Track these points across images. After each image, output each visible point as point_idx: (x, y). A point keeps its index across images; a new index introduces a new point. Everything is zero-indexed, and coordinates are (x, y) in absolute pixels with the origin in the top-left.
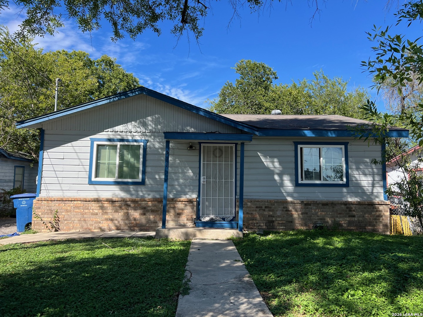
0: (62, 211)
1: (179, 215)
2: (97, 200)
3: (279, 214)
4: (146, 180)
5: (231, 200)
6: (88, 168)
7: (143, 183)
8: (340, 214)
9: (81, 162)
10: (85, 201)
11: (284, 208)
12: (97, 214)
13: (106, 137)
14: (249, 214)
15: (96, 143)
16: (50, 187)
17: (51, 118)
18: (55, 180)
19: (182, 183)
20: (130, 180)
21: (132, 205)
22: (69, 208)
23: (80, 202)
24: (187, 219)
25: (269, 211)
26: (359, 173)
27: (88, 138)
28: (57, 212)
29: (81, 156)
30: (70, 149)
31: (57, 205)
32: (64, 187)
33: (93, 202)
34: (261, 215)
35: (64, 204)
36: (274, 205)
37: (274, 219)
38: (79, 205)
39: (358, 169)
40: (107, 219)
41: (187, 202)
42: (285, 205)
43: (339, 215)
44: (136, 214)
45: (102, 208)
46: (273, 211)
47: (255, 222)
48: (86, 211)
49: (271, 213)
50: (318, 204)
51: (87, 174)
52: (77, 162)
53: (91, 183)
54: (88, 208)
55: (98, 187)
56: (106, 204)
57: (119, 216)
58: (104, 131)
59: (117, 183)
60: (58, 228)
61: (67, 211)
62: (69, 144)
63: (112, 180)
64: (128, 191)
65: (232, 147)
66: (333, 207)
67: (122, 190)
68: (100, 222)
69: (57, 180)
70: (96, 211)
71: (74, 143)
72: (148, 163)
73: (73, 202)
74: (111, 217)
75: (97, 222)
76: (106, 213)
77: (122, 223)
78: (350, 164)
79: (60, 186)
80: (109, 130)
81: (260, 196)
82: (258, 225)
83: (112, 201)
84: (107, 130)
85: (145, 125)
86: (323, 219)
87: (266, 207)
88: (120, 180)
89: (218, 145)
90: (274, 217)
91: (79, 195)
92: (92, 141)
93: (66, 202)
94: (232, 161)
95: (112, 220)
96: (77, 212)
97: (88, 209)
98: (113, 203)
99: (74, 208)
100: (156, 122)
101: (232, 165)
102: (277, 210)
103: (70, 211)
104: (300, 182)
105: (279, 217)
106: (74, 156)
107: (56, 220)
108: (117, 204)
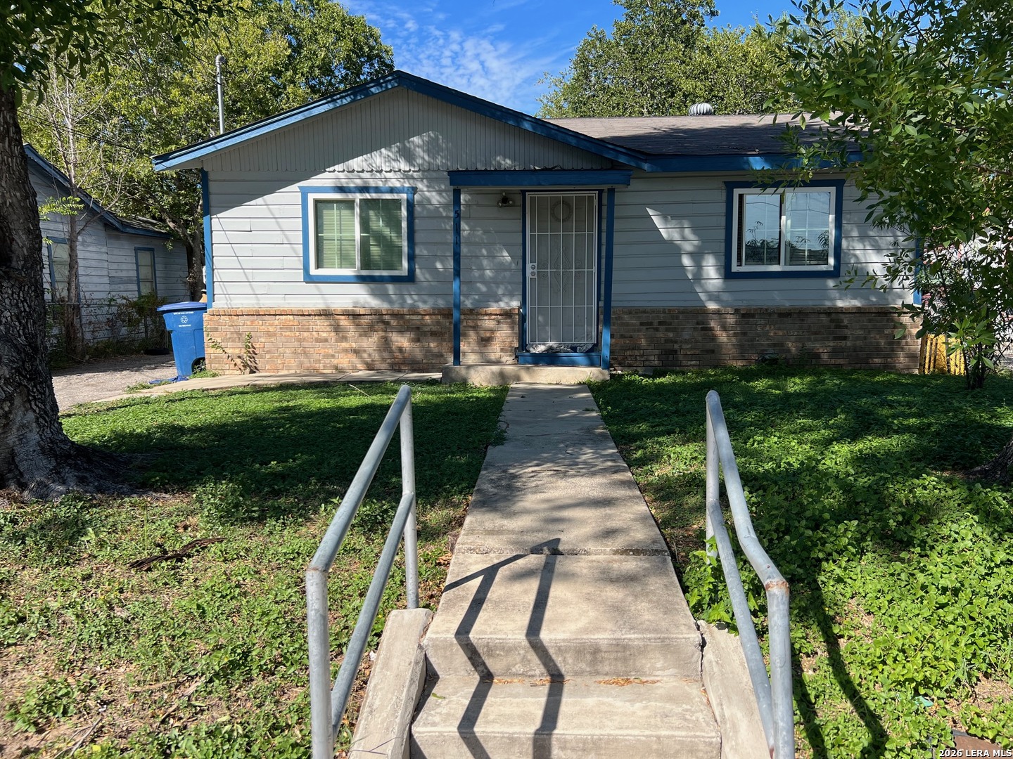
0: (258, 334)
1: (485, 341)
2: (326, 314)
3: (687, 337)
4: (418, 271)
5: (590, 309)
6: (300, 248)
7: (410, 278)
8: (816, 333)
9: (287, 237)
10: (301, 315)
11: (698, 323)
12: (326, 340)
13: (330, 183)
14: (625, 337)
15: (311, 197)
16: (231, 288)
17: (220, 146)
18: (239, 275)
19: (490, 278)
20: (385, 273)
21: (394, 323)
22: (271, 329)
23: (291, 317)
24: (502, 350)
25: (667, 330)
26: (865, 246)
27: (295, 187)
28: (249, 336)
29: (286, 224)
30: (263, 211)
31: (249, 323)
32: (259, 288)
33: (317, 317)
34: (651, 340)
35: (261, 322)
36: (677, 318)
37: (676, 346)
38: (291, 323)
39: (863, 237)
40: (346, 351)
41: (500, 315)
42: (700, 318)
43: (812, 337)
44: (402, 341)
45: (337, 328)
46: (674, 330)
47: (637, 352)
48: (306, 334)
49: (671, 335)
50: (770, 314)
51: (300, 260)
52: (278, 237)
53: (309, 279)
54: (309, 329)
55: (325, 287)
56: (344, 322)
57: (370, 344)
58: (325, 171)
59: (361, 279)
60: (256, 368)
61: (269, 335)
62: (259, 201)
63: (349, 272)
64: (384, 296)
65: (591, 198)
66: (803, 320)
67: (374, 294)
68: (333, 356)
69: (243, 275)
70: (325, 335)
71: (269, 198)
72: (418, 237)
73: (278, 317)
74: (354, 345)
75: (328, 356)
76: (344, 339)
77: (376, 356)
78: (846, 227)
79: (251, 286)
80: (337, 167)
81: (650, 301)
82: (643, 359)
83: (354, 316)
84: (332, 169)
85: (408, 156)
86: (780, 345)
87: (660, 323)
88: (365, 273)
89: (561, 195)
90: (676, 342)
91: (289, 304)
92: (305, 192)
93: (264, 318)
94: (591, 229)
95: (356, 352)
96: (288, 336)
97: (308, 330)
98: (356, 319)
99: (281, 328)
100: (432, 148)
101: (591, 236)
102: (683, 329)
103: (274, 335)
104: (735, 268)
105: (686, 342)
106: (271, 224)
107: (249, 352)
108: (365, 321)
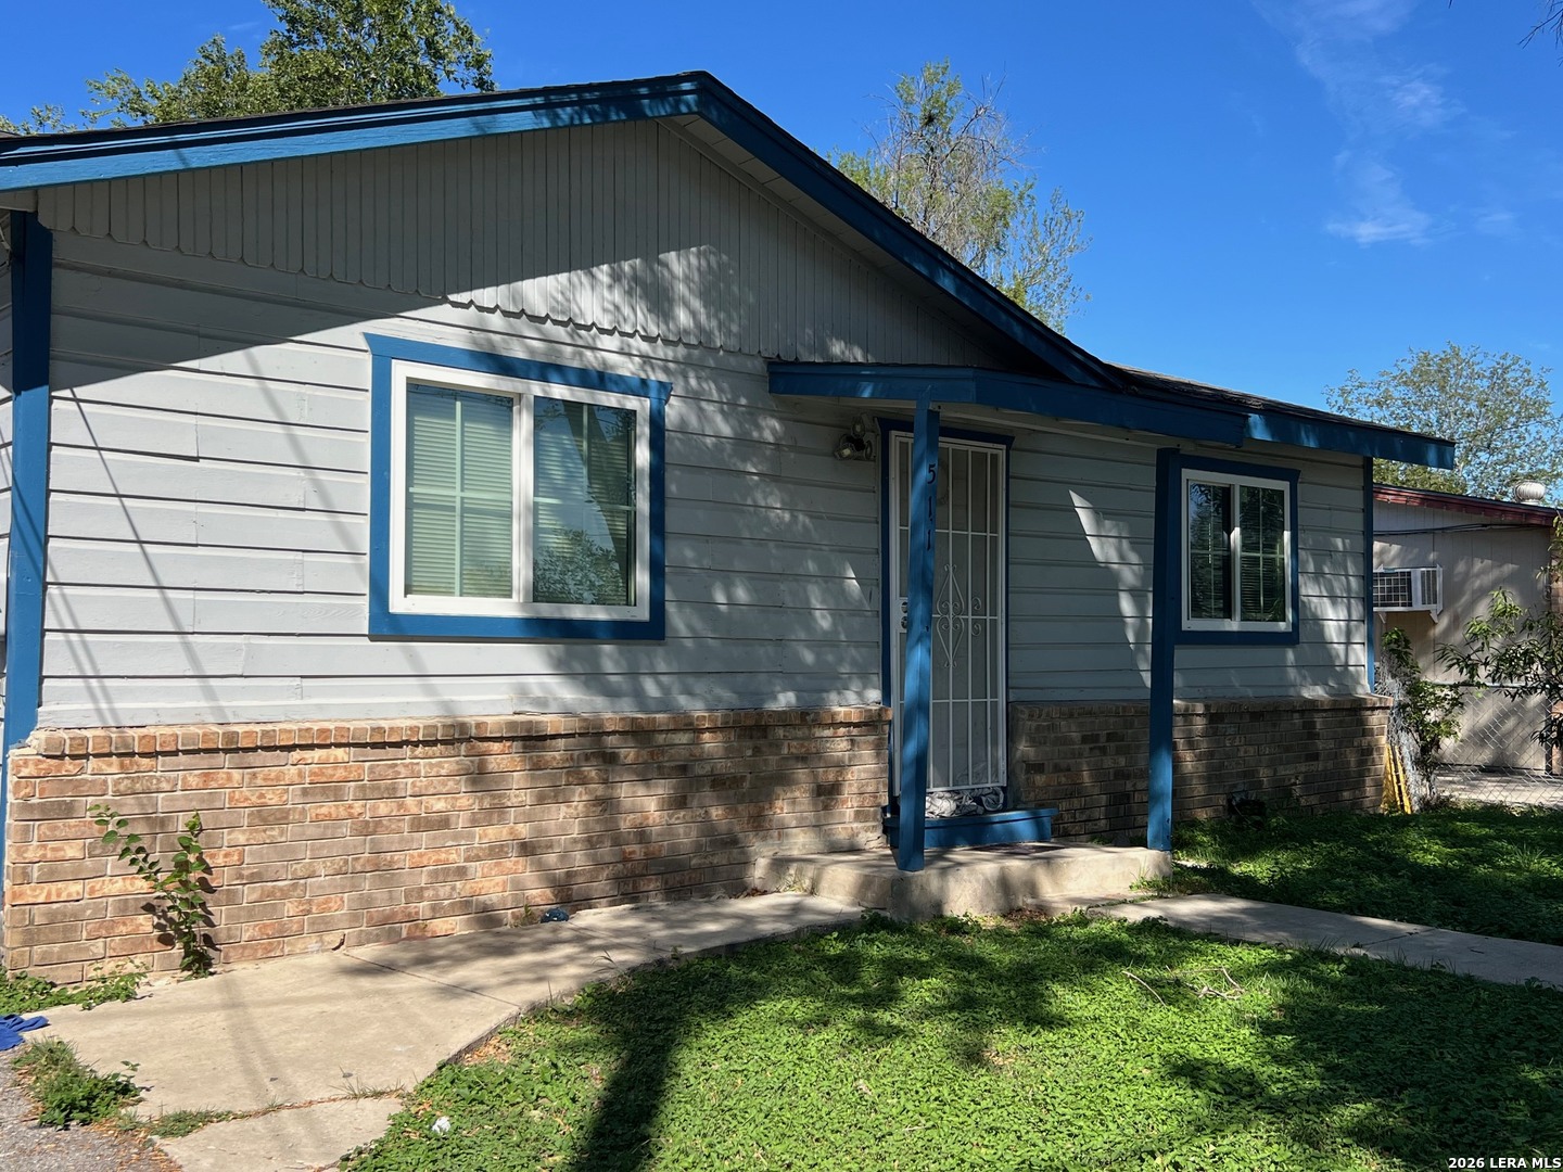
0: (225, 818)
1: (827, 794)
2: (457, 736)
3: (1143, 765)
4: (671, 608)
6: (362, 529)
7: (653, 630)
8: (1287, 749)
9: (320, 489)
10: (374, 746)
12: (443, 823)
13: (456, 340)
15: (402, 372)
16: (109, 655)
18: (147, 609)
19: (825, 633)
20: (600, 614)
21: (629, 753)
22: (272, 798)
23: (340, 753)
24: (860, 815)
25: (1118, 751)
26: (1321, 592)
27: (352, 334)
28: (195, 828)
29: (319, 446)
30: (244, 395)
31: (193, 779)
32: (215, 655)
33: (420, 750)
34: (1099, 773)
35: (236, 774)
36: (1132, 725)
37: (1130, 786)
38: (340, 773)
39: (1318, 575)
40: (496, 852)
41: (856, 725)
43: (1283, 756)
44: (646, 803)
45: (478, 777)
46: (1126, 750)
47: (1076, 803)
48: (383, 808)
49: (1122, 761)
50: (1241, 715)
51: (360, 567)
52: (294, 488)
53: (388, 627)
54: (395, 789)
55: (435, 655)
56: (502, 759)
57: (567, 819)
58: (445, 301)
59: (537, 630)
60: (208, 940)
61: (266, 817)
62: (234, 360)
63: (507, 608)
64: (592, 679)
65: (995, 464)
66: (1275, 725)
67: (564, 669)
68: (461, 873)
69: (161, 609)
70: (440, 805)
71: (268, 356)
72: (672, 521)
73: (296, 755)
74: (524, 831)
75: (446, 872)
76: (497, 811)
77: (579, 860)
78: (1302, 553)
79: (188, 647)
80: (487, 296)
81: (1081, 689)
83: (530, 739)
84: (464, 297)
86: (1250, 774)
87: (1110, 737)
88: (547, 610)
90: (1129, 777)
91: (320, 707)
92: (384, 353)
93: (251, 758)
94: (994, 530)
95: (527, 849)
96: (328, 817)
97: (392, 793)
98: (534, 748)
99: (305, 792)
101: (994, 540)
102: (1138, 749)
103: (281, 817)
104: (1186, 624)
105: (1142, 775)
106: (273, 442)
107: (185, 884)
108: (556, 753)
